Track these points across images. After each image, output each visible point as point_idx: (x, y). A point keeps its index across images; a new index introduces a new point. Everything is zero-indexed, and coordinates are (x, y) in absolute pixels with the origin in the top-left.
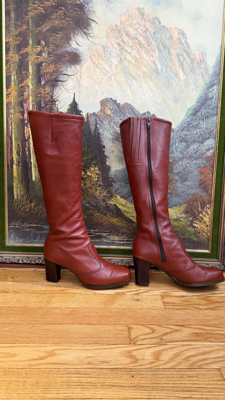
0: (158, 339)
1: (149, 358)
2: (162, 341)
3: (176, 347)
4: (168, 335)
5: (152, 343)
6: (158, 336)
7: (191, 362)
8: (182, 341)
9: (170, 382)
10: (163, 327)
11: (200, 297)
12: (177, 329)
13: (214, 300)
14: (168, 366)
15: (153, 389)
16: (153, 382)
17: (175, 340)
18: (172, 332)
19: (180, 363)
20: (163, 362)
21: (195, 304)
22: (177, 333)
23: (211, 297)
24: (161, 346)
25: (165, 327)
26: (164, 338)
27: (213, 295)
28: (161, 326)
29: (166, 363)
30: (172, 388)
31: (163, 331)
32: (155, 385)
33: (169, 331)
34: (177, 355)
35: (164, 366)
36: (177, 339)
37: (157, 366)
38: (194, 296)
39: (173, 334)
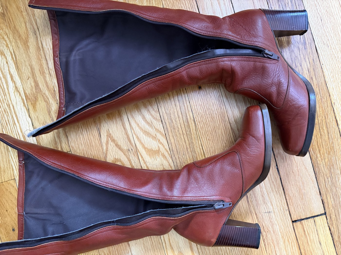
0: (130, 154)
1: (158, 159)
2: (130, 150)
3: (136, 135)
4: (119, 144)
5: (136, 159)
6: (124, 154)
7: (153, 120)
8: (125, 129)
9: (182, 137)
10: (107, 150)
11: (31, 108)
12: (107, 136)
13: (32, 90)
14: (164, 141)
15: (194, 152)
16: (186, 152)
17: (125, 136)
18: (113, 141)
19: (157, 130)
20: (160, 146)
21: (49, 115)
22: (112, 134)
23: (25, 93)
24: (138, 150)
25: (107, 148)
26: (125, 148)
27: (20, 91)
28: (107, 153)
29: (161, 143)
30: (188, 136)
31: (114, 150)
32: (189, 150)
33: (111, 144)
34: (147, 133)
35: (165, 145)
36: (123, 133)
37: (167, 151)
38: (29, 116)
39: (116, 139)
